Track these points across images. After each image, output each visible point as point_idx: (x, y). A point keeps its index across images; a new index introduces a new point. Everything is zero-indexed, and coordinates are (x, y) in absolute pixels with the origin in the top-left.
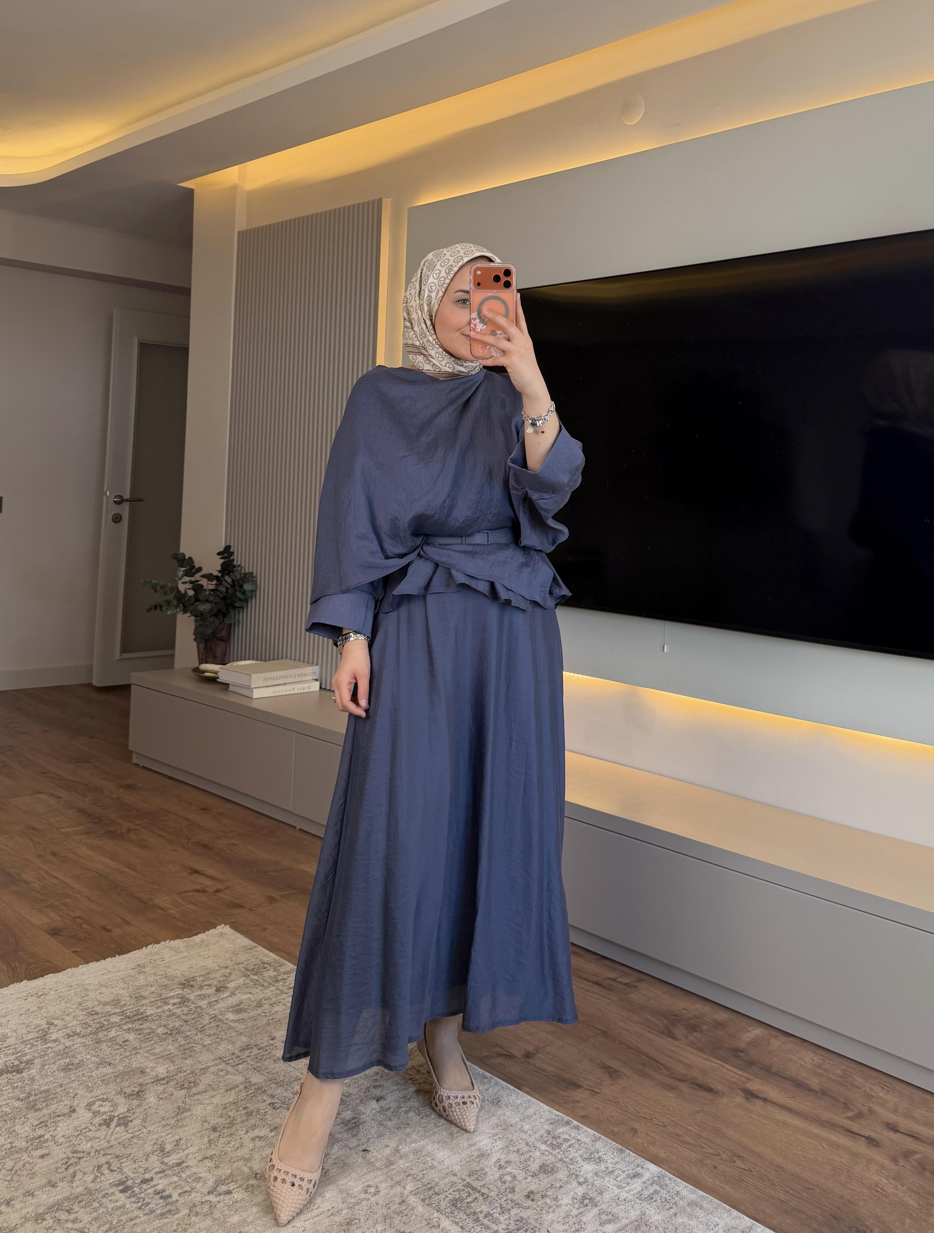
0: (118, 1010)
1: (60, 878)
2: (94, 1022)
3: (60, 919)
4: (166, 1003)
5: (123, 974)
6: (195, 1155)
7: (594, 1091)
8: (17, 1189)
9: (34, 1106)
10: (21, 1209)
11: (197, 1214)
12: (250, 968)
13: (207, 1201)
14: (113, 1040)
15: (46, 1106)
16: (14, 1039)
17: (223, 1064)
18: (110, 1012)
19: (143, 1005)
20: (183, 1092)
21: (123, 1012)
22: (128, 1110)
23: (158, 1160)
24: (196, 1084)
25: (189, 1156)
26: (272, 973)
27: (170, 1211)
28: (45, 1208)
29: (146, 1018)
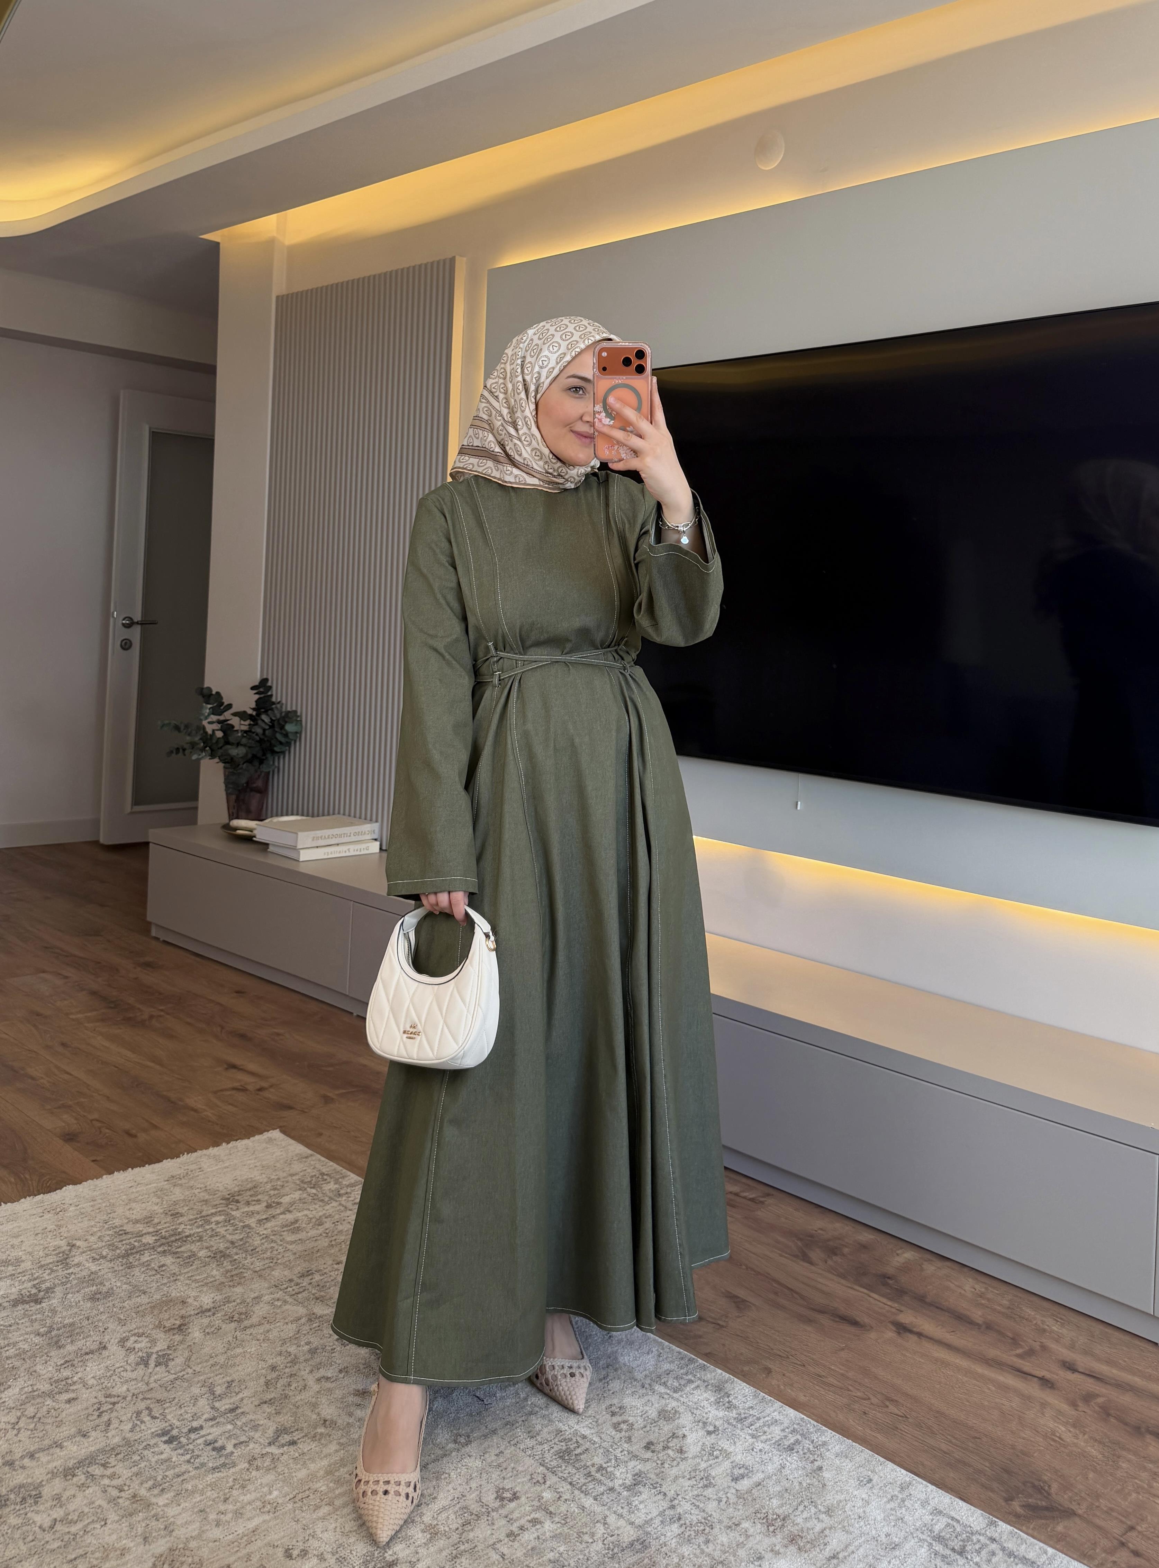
0: (151, 1230)
1: (73, 1073)
2: (122, 1243)
3: (75, 1122)
4: (209, 1222)
5: (155, 1187)
6: (251, 1400)
7: (719, 1324)
8: (42, 1439)
9: (57, 1342)
10: (49, 1462)
11: (258, 1469)
12: (306, 1180)
13: (268, 1453)
14: (147, 1264)
15: (72, 1341)
16: (30, 1263)
17: (281, 1293)
18: (142, 1231)
19: (181, 1223)
20: (233, 1325)
21: (157, 1232)
22: (168, 1347)
23: (209, 1404)
24: (247, 1315)
25: (245, 1401)
26: (332, 1186)
27: (224, 1465)
28: (75, 1462)
29: (185, 1239)
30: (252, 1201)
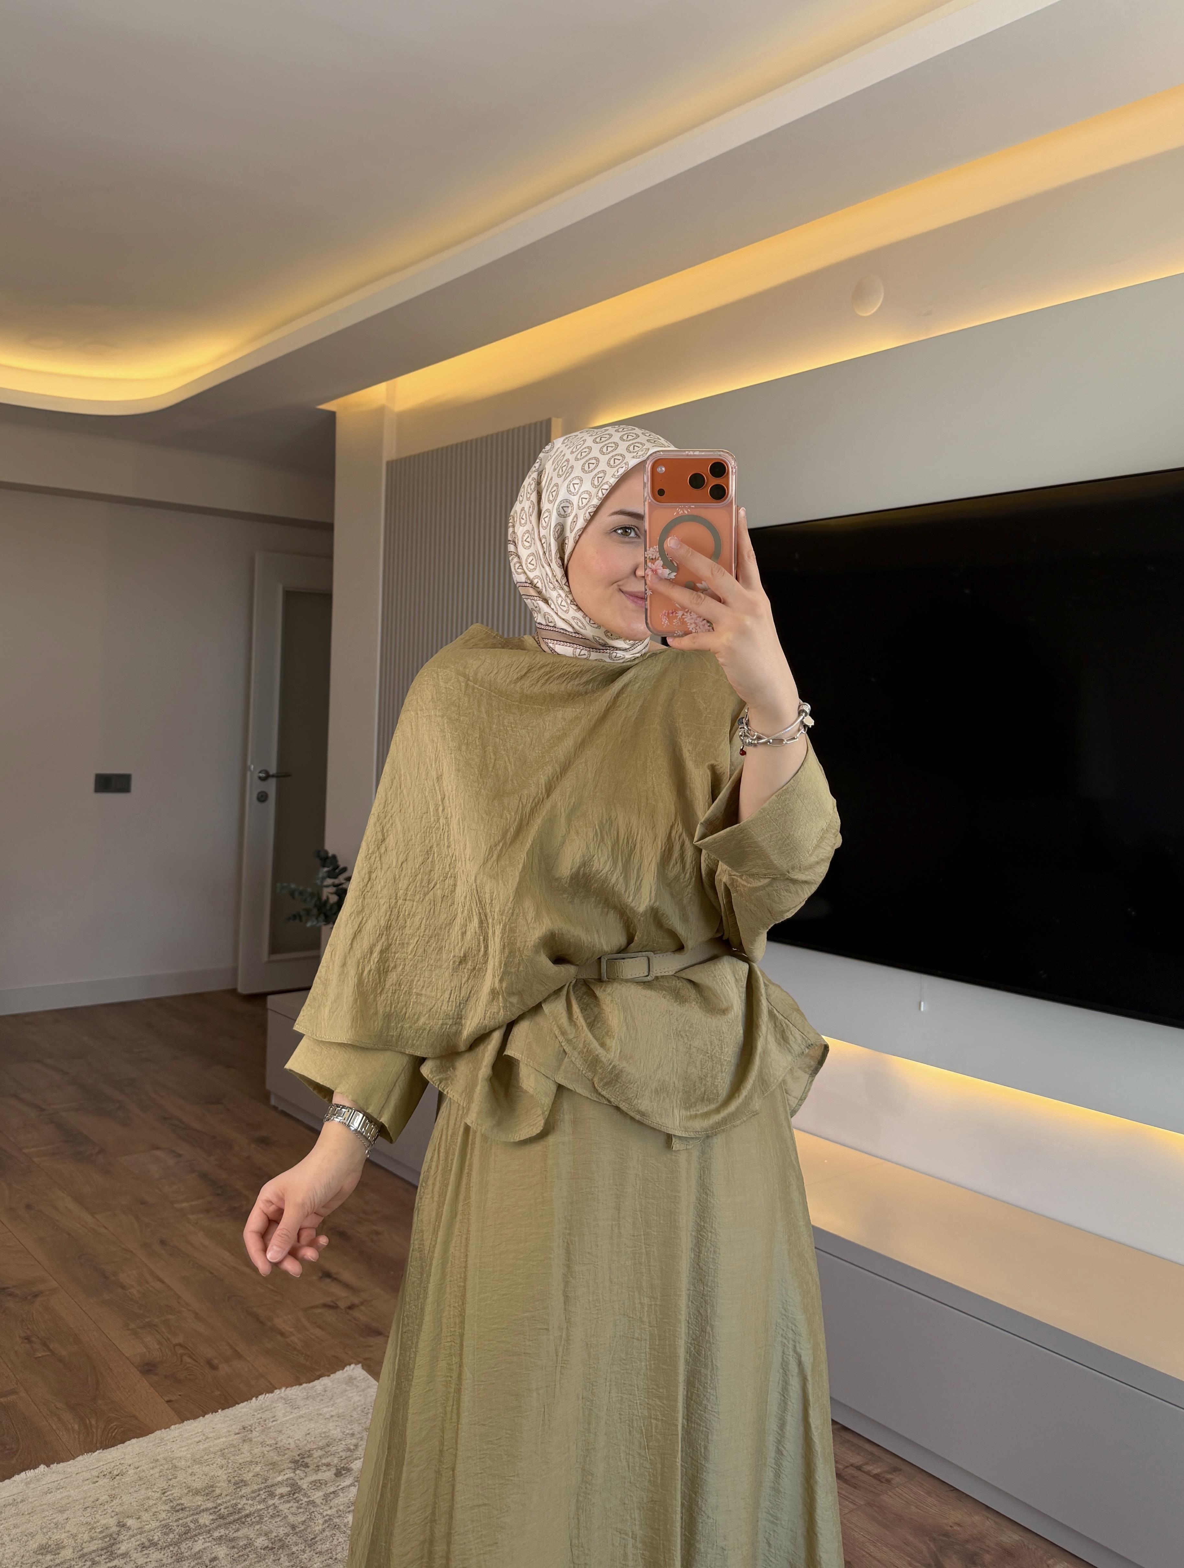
0: (210, 1505)
1: (167, 1280)
2: (177, 1523)
3: (157, 1347)
4: (272, 1495)
5: (223, 1442)
14: (197, 1556)
16: (71, 1550)
18: (199, 1506)
19: (243, 1496)
21: (216, 1508)
29: (243, 1520)
30: (324, 1464)
